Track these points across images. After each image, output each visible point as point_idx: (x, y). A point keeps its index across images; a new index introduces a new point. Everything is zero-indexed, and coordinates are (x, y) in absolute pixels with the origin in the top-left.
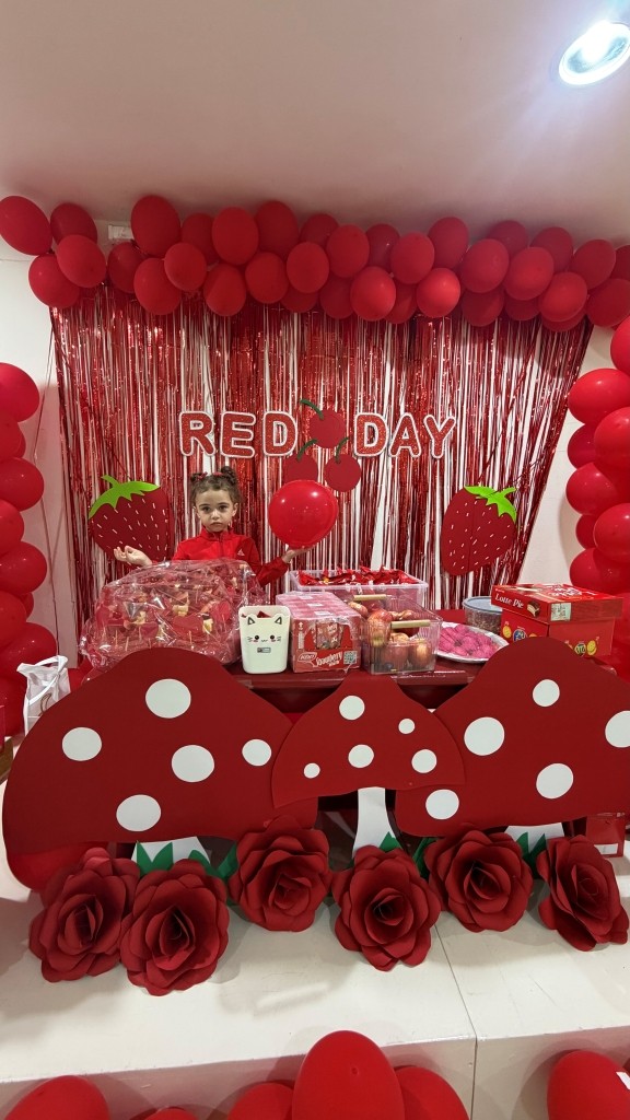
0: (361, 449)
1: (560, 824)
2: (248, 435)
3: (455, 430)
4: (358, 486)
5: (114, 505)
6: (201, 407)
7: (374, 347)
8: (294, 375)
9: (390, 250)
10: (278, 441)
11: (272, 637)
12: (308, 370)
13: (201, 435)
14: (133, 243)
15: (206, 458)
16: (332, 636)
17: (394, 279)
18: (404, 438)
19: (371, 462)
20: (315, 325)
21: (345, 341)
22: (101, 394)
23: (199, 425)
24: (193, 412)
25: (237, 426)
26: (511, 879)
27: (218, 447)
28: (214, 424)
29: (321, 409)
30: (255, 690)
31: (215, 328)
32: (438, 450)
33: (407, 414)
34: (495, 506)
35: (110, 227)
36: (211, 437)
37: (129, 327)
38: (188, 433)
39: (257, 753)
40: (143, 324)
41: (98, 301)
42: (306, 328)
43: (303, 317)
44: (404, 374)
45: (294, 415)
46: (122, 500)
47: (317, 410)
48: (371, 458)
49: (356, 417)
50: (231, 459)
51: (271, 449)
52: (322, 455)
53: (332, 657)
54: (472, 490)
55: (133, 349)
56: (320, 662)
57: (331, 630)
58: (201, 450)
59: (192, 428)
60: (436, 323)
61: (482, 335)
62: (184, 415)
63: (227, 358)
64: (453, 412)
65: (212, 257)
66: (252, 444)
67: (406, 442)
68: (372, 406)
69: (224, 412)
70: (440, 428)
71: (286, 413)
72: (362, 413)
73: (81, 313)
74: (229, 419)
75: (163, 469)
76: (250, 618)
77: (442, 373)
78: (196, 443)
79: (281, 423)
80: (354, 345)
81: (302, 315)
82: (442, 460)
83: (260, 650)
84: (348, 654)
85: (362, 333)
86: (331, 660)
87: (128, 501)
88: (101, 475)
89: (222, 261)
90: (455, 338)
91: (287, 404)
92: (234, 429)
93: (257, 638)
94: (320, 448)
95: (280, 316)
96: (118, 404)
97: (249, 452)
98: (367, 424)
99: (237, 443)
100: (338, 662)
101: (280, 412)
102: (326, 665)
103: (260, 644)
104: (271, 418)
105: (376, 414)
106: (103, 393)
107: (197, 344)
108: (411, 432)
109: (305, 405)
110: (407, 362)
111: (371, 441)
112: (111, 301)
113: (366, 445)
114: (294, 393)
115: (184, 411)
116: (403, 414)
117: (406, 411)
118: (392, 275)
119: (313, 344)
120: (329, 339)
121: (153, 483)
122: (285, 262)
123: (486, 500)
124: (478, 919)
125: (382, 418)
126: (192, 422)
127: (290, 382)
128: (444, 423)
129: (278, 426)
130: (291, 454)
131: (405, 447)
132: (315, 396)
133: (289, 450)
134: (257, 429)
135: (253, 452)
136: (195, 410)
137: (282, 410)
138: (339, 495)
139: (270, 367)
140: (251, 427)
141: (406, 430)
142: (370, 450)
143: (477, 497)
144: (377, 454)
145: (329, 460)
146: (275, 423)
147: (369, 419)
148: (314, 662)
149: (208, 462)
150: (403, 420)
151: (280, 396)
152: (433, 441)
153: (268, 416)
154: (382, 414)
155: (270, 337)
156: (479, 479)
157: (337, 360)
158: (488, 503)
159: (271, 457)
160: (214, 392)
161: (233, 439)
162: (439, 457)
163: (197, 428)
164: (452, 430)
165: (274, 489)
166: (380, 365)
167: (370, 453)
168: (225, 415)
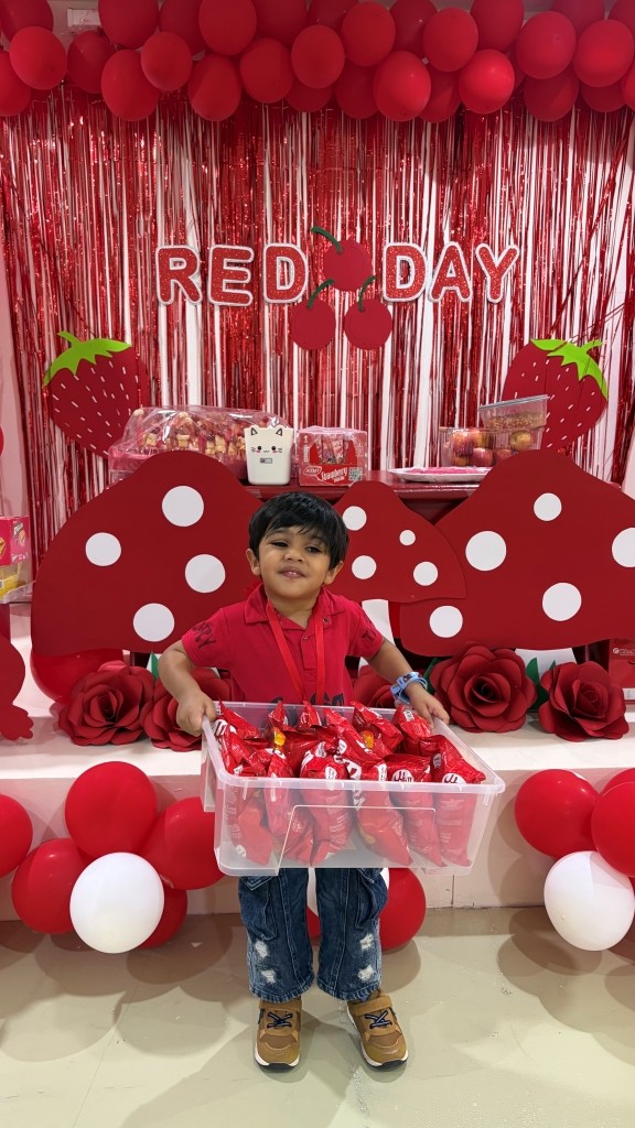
0: (392, 291)
1: (570, 649)
2: (243, 276)
3: (518, 261)
4: (388, 345)
5: (74, 371)
6: (184, 241)
7: (407, 155)
8: (302, 196)
9: (423, 28)
10: (283, 283)
11: (274, 448)
12: (321, 191)
13: (183, 276)
14: (100, 32)
15: (190, 307)
16: (338, 451)
17: (429, 67)
18: (449, 275)
19: (407, 310)
20: (330, 127)
21: (370, 147)
22: (57, 225)
23: (181, 263)
24: (172, 246)
25: (229, 264)
26: (512, 689)
27: (205, 295)
28: (199, 261)
29: (339, 239)
31: (200, 135)
32: (496, 290)
33: (453, 243)
34: (573, 366)
35: (69, 11)
36: (196, 280)
37: (91, 137)
38: (167, 274)
40: (109, 132)
41: (52, 104)
42: (318, 131)
43: (314, 118)
44: (448, 189)
45: (303, 249)
46: (83, 364)
47: (334, 242)
48: (405, 303)
49: (385, 250)
50: (222, 308)
51: (273, 293)
52: (341, 301)
53: (337, 473)
54: (543, 345)
55: (97, 166)
56: (326, 477)
57: (336, 446)
58: (184, 297)
59: (172, 268)
60: (492, 118)
61: (554, 132)
62: (162, 251)
63: (215, 175)
64: (516, 242)
65: (197, 43)
66: (249, 287)
67: (452, 282)
68: (406, 233)
69: (213, 247)
70: (497, 261)
71: (290, 245)
72: (393, 244)
73: (30, 120)
74: (219, 254)
75: (135, 322)
76: (252, 429)
77: (499, 187)
78: (177, 288)
79: (285, 259)
80: (382, 152)
81: (312, 114)
82: (500, 305)
83: (263, 461)
84: (352, 470)
85: (391, 135)
86: (336, 476)
87: (93, 365)
88: (57, 331)
89: (209, 52)
90: (517, 137)
91: (294, 234)
92: (225, 267)
93: (260, 448)
94: (337, 291)
95: (284, 117)
96: (77, 238)
97: (244, 298)
98: (399, 258)
99: (229, 286)
100: (343, 478)
101: (285, 245)
102: (331, 481)
103: (262, 455)
104: (273, 252)
105: (411, 244)
106: (59, 224)
107: (177, 158)
108: (458, 267)
109: (317, 234)
110: (452, 174)
111: (405, 281)
112: (68, 103)
113: (399, 286)
114: (304, 217)
115: (161, 245)
116: (447, 243)
117: (453, 238)
118: (425, 61)
119: (328, 153)
120: (348, 145)
121: (123, 340)
122: (289, 47)
123: (561, 358)
124: (478, 722)
125: (420, 249)
126: (172, 260)
127: (298, 204)
128: (503, 254)
129: (282, 262)
130: (300, 301)
131: (451, 288)
132: (331, 222)
133: (297, 294)
134: (255, 267)
135: (251, 298)
136: (175, 244)
137: (288, 242)
138: (364, 354)
139: (272, 185)
140: (247, 265)
141: (451, 264)
142: (404, 293)
143: (550, 355)
144: (413, 298)
145: (350, 308)
146: (279, 259)
147: (402, 251)
148: (320, 476)
149: (193, 312)
150: (447, 252)
151: (284, 224)
152: (489, 278)
153: (270, 249)
154: (420, 245)
155: (272, 146)
156: (552, 328)
157: (359, 172)
158: (564, 363)
159: (274, 304)
160: (199, 219)
161: (225, 281)
162: (497, 301)
163: (178, 268)
164: (513, 263)
165: (278, 346)
166: (415, 178)
167: (404, 296)
168: (214, 250)
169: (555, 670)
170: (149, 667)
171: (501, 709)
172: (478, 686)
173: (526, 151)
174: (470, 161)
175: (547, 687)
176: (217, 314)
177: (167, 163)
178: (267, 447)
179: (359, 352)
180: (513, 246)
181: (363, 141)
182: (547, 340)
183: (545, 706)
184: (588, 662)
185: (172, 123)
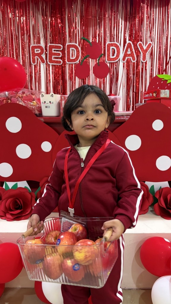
0: (109, 59)
2: (59, 54)
3: (152, 48)
4: (108, 76)
6: (39, 43)
7: (114, 12)
8: (79, 27)
10: (72, 57)
11: (50, 102)
12: (85, 23)
13: (39, 55)
18: (128, 53)
19: (114, 65)
20: (88, 4)
21: (101, 10)
23: (39, 50)
24: (36, 45)
25: (54, 51)
27: (47, 61)
28: (45, 50)
29: (91, 41)
30: (45, 122)
31: (44, 7)
32: (144, 58)
33: (130, 42)
36: (44, 56)
38: (34, 55)
39: (46, 147)
42: (84, 5)
44: (128, 23)
45: (79, 45)
47: (89, 42)
48: (114, 63)
49: (106, 45)
50: (52, 65)
51: (69, 60)
54: (160, 76)
55: (11, 19)
58: (40, 63)
59: (36, 52)
62: (32, 47)
63: (49, 20)
64: (151, 41)
66: (61, 58)
67: (129, 55)
68: (114, 38)
70: (145, 48)
71: (75, 44)
72: (109, 43)
74: (51, 47)
76: (42, 95)
77: (145, 22)
78: (37, 58)
79: (73, 49)
80: (105, 11)
82: (146, 63)
83: (46, 107)
85: (108, 5)
90: (151, 5)
91: (76, 40)
92: (53, 52)
93: (45, 102)
94: (91, 59)
96: (5, 43)
97: (60, 62)
98: (111, 48)
99: (54, 58)
101: (73, 44)
103: (46, 105)
104: (69, 46)
105: (115, 43)
107: (37, 15)
108: (131, 50)
109: (84, 40)
110: (129, 18)
111: (113, 55)
113: (111, 57)
114: (79, 35)
115: (32, 45)
116: (128, 42)
117: (129, 40)
119: (87, 12)
120: (94, 10)
123: (167, 81)
125: (118, 44)
126: (36, 50)
127: (77, 30)
128: (147, 45)
129: (72, 50)
130: (78, 63)
131: (129, 58)
132: (88, 36)
133: (77, 60)
134: (63, 51)
135: (62, 62)
136: (37, 44)
137: (74, 43)
138: (100, 80)
139: (68, 23)
140: (60, 51)
141: (129, 49)
142: (113, 59)
143: (163, 80)
144: (116, 61)
145: (95, 65)
146: (71, 49)
147: (112, 45)
149: (43, 67)
150: (128, 45)
151: (72, 36)
152: (142, 54)
153: (68, 45)
154: (118, 43)
155: (68, 10)
156: (164, 71)
157: (97, 18)
158: (168, 82)
159: (70, 64)
160: (44, 36)
161: (53, 56)
162: (145, 62)
163: (38, 52)
164: (150, 48)
165: (71, 78)
166: (117, 20)
167: (113, 60)
168: (50, 46)
169: (161, 190)
170: (4, 187)
173: (155, 10)
174: (135, 13)
175: (157, 197)
176: (51, 67)
177: (33, 17)
178: (47, 102)
179: (98, 80)
180: (150, 42)
181: (99, 7)
182: (162, 75)
183: (156, 204)
185: (35, 4)
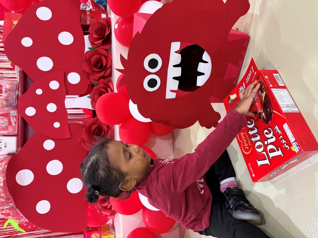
16: (3, 120)
26: (96, 54)
56: (13, 124)
83: (6, 147)
84: (11, 115)
86: (13, 120)
100: (14, 118)
102: (15, 123)
124: (109, 66)
148: (13, 127)
171: (104, 59)
172: (95, 66)
184: (89, 31)
